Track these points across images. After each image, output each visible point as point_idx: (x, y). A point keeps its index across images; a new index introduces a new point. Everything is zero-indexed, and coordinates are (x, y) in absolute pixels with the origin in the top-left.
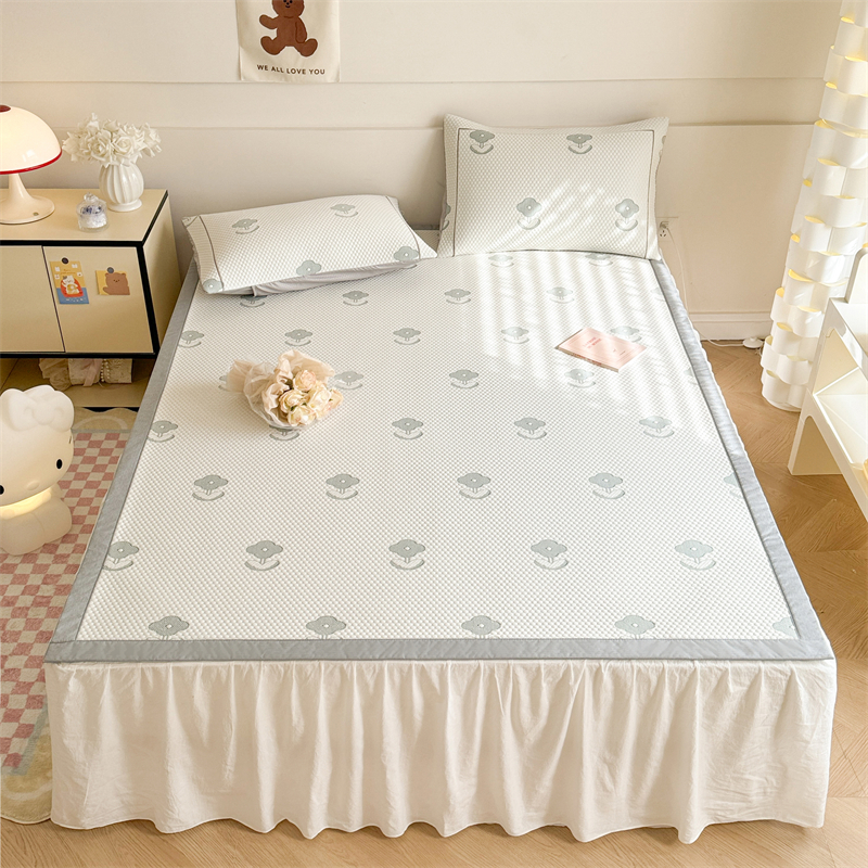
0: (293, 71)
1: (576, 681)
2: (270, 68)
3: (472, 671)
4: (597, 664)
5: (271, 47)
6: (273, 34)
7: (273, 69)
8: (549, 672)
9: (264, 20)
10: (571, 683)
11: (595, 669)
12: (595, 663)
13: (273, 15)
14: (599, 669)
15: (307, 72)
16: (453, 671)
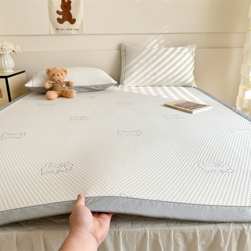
0: (68, 29)
1: (225, 243)
2: (60, 29)
3: (140, 237)
4: (241, 228)
5: (60, 21)
6: (61, 17)
7: (61, 29)
8: (203, 236)
9: (58, 12)
10: (222, 245)
11: (239, 232)
12: (239, 227)
13: (61, 10)
14: (243, 232)
15: (73, 30)
16: (124, 237)
